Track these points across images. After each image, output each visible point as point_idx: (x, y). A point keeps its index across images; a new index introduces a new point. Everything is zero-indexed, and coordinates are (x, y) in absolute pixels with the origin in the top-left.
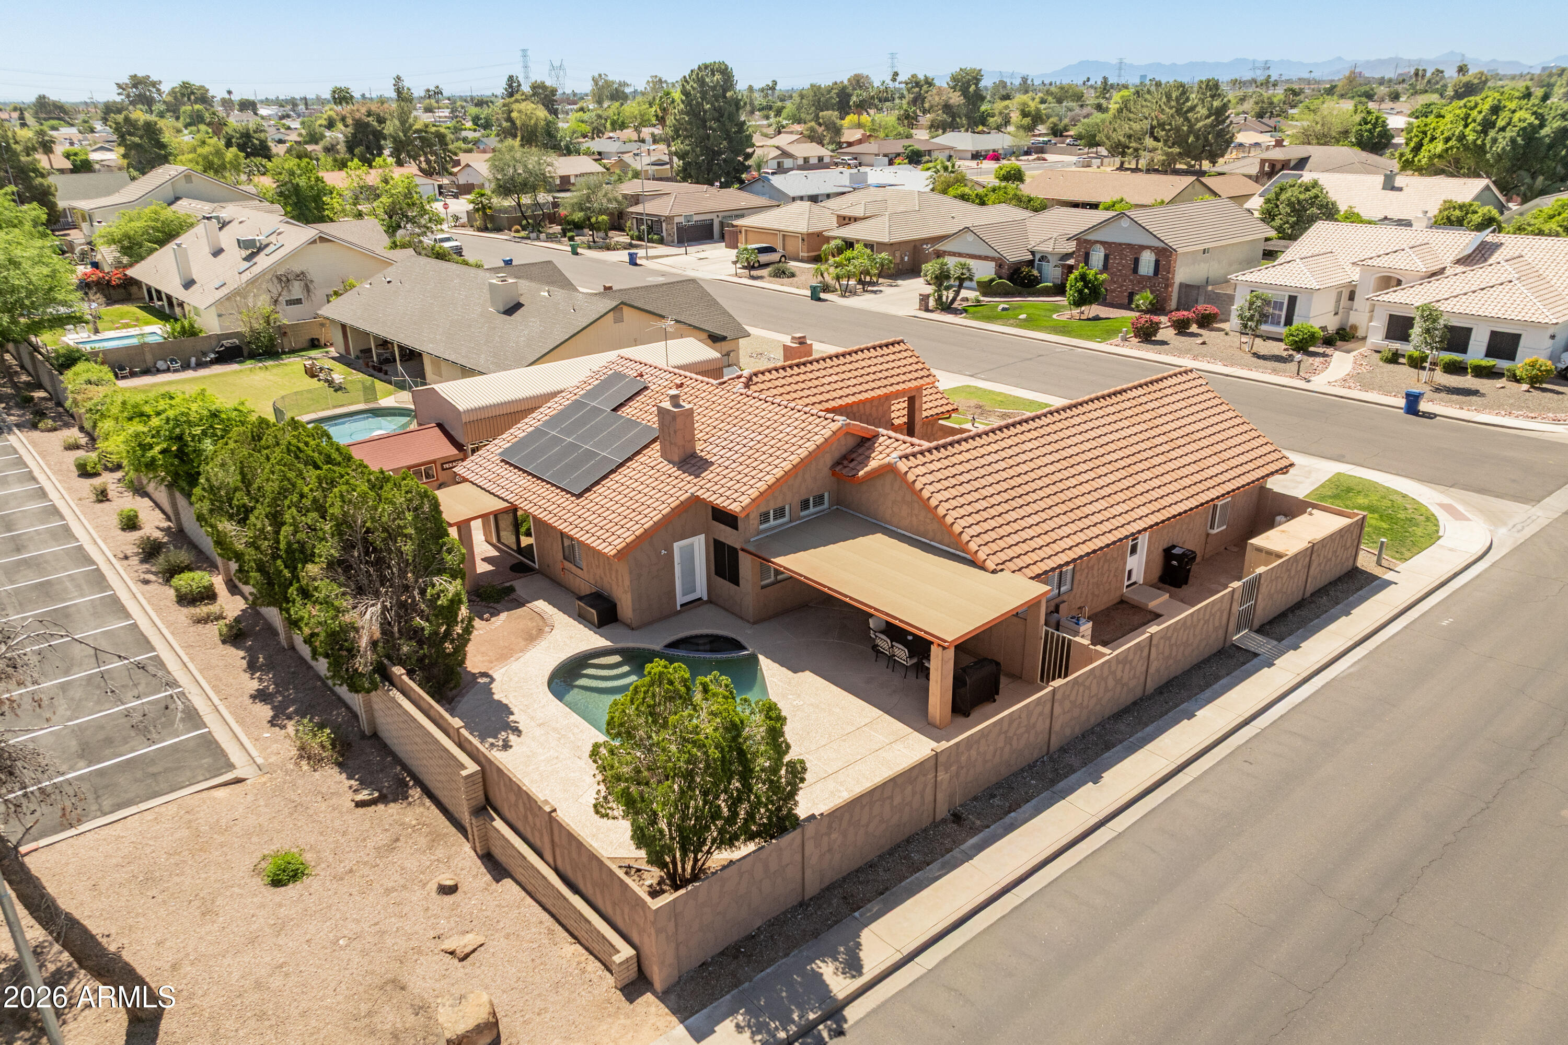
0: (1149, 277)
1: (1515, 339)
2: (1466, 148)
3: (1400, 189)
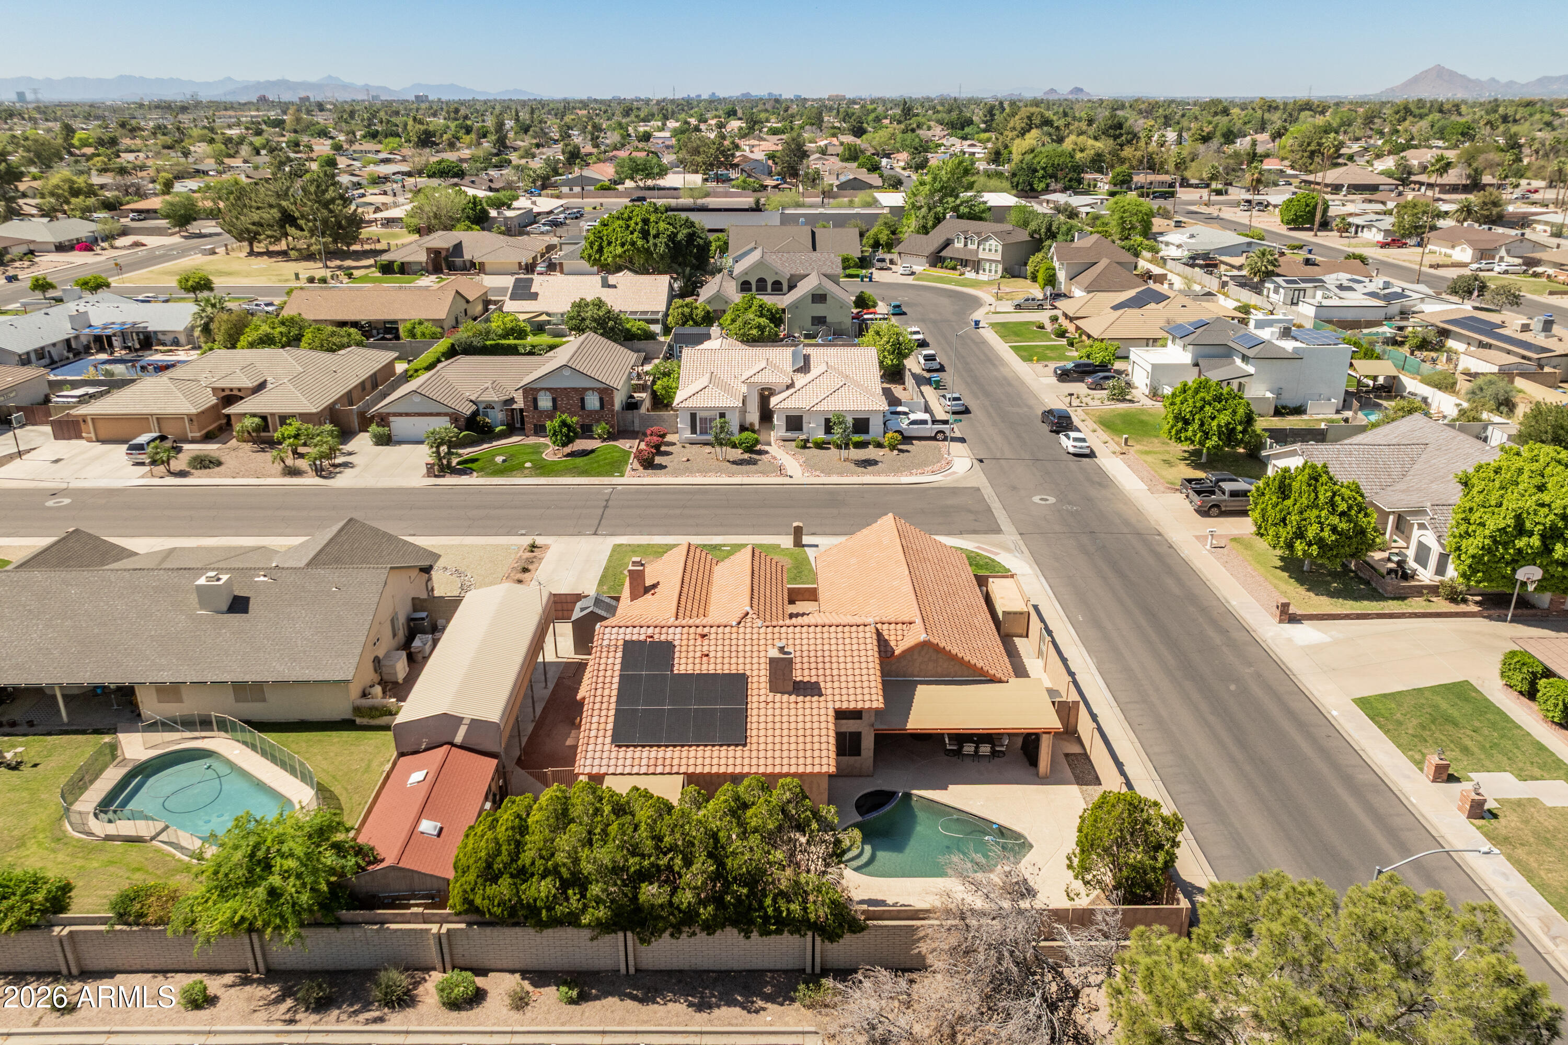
0: (596, 411)
1: (867, 421)
2: (638, 250)
3: (615, 287)
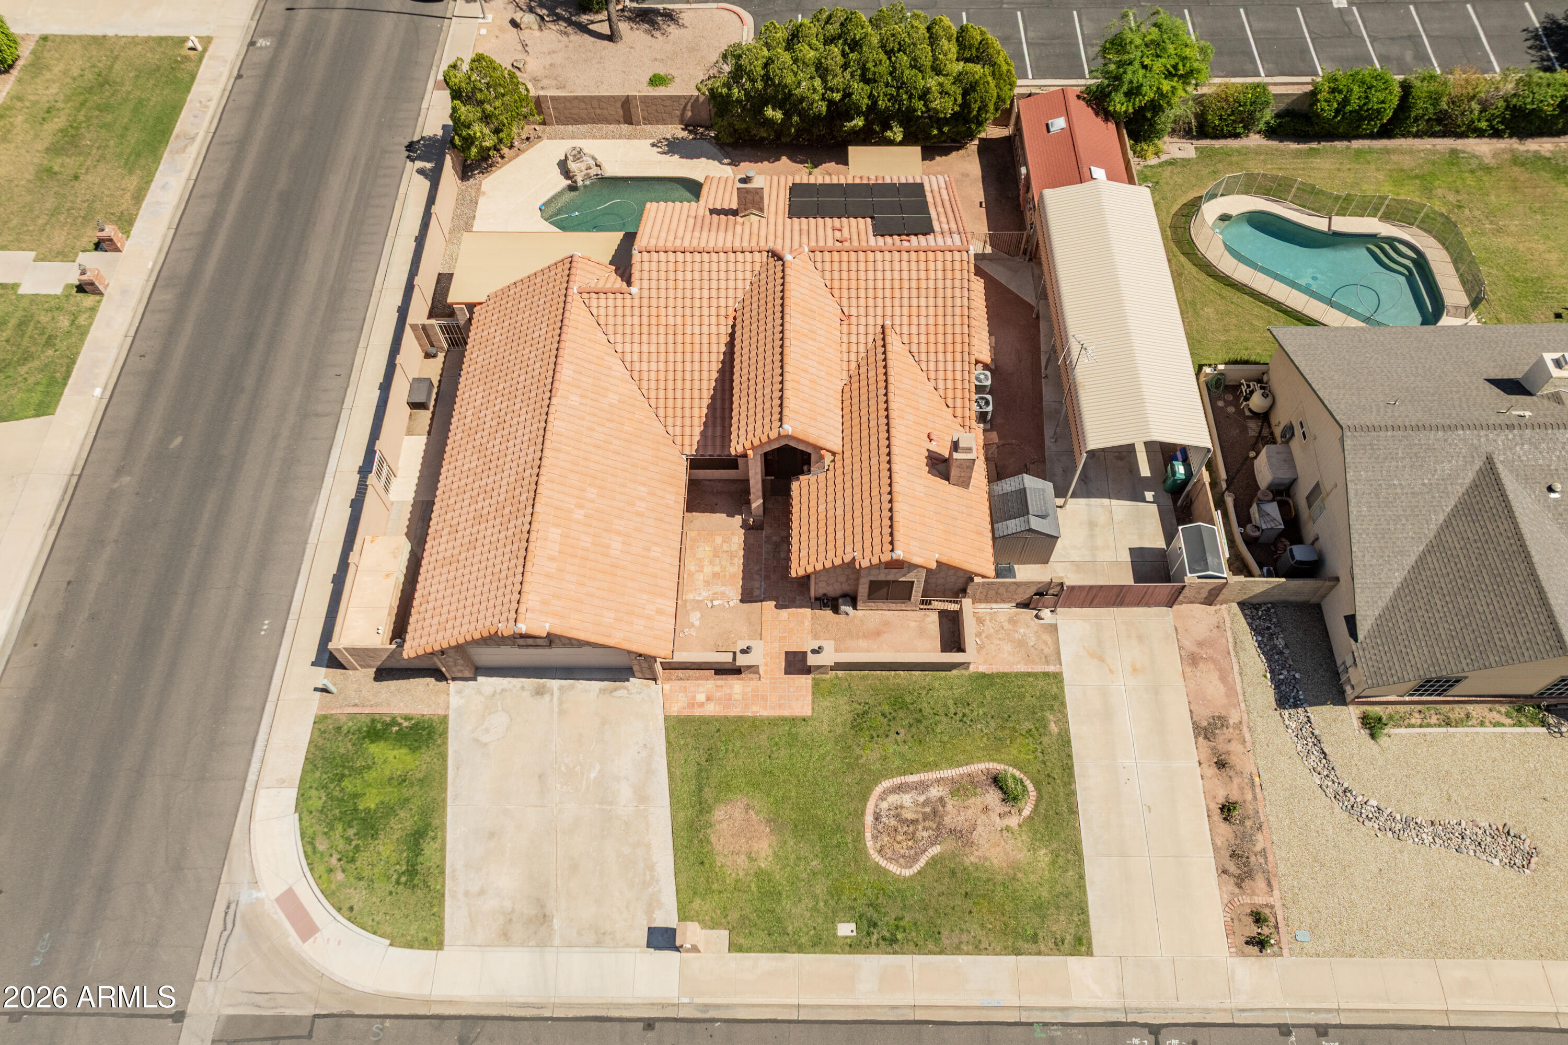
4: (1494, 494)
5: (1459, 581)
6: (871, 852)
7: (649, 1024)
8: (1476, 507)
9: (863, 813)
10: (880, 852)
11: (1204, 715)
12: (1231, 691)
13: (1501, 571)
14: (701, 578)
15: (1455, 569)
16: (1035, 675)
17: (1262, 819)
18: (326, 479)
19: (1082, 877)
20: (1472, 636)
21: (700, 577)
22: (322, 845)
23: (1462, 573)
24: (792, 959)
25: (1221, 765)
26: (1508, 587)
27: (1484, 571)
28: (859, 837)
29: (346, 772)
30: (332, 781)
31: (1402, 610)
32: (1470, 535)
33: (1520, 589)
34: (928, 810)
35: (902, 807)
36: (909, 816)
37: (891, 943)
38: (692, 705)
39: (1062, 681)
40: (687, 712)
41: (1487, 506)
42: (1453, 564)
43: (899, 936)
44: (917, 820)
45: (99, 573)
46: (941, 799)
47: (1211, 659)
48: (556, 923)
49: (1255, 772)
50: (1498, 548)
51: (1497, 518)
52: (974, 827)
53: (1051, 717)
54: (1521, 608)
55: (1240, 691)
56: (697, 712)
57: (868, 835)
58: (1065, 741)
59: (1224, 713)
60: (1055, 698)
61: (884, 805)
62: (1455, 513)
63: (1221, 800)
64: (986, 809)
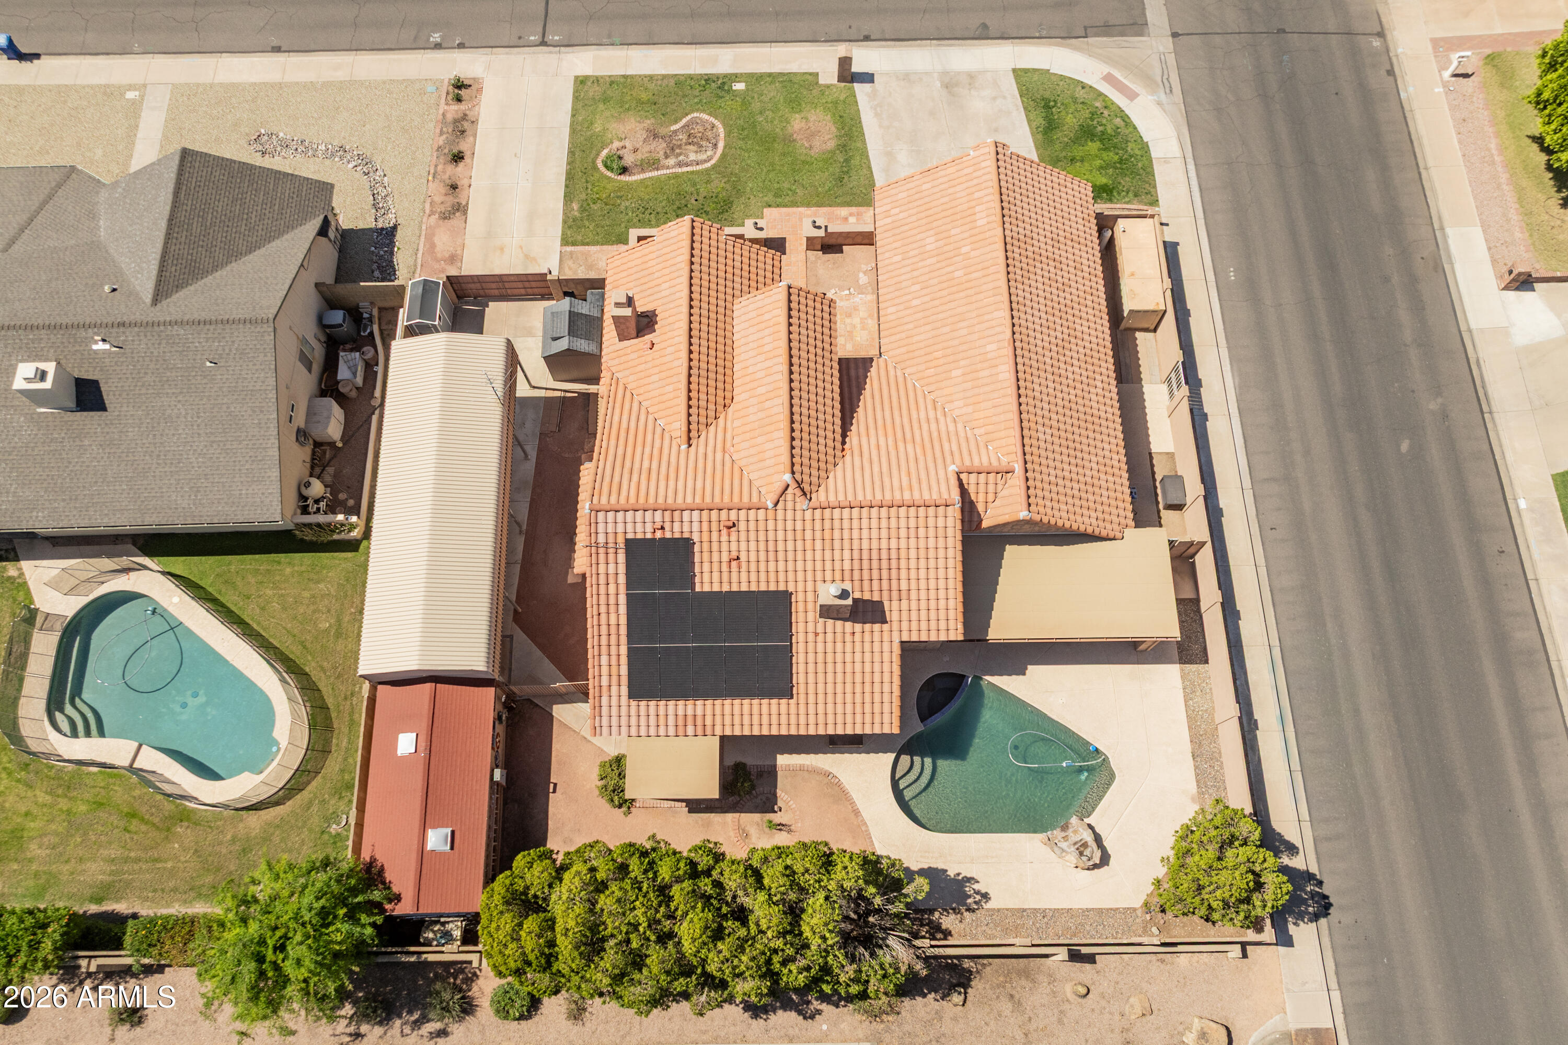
4: (168, 274)
5: (230, 224)
6: (720, 126)
7: (867, 38)
8: (187, 271)
9: (725, 147)
10: (713, 126)
11: (457, 220)
12: (430, 238)
13: (196, 219)
14: (861, 313)
15: (229, 234)
16: (584, 244)
17: (435, 154)
18: (1237, 411)
19: (573, 116)
20: (242, 185)
21: (863, 314)
22: (1118, 121)
23: (226, 229)
24: (776, 69)
25: (454, 187)
26: (198, 206)
27: (208, 224)
28: (728, 134)
29: (1118, 165)
30: (1126, 159)
31: (282, 223)
32: (204, 252)
33: (190, 202)
34: (678, 151)
35: (696, 152)
36: (691, 147)
37: (709, 79)
38: (859, 214)
39: (562, 239)
40: (862, 209)
41: (178, 268)
42: (229, 238)
43: (703, 82)
44: (686, 144)
45: (1404, 315)
46: (667, 157)
47: (438, 260)
48: (938, 84)
49: (430, 183)
50: (188, 234)
51: (176, 256)
52: (645, 141)
53: (576, 213)
54: (197, 189)
55: (423, 238)
56: (854, 209)
57: (722, 135)
58: (568, 197)
59: (441, 222)
60: (570, 227)
61: (709, 153)
62: (206, 273)
63: (461, 165)
64: (635, 151)
